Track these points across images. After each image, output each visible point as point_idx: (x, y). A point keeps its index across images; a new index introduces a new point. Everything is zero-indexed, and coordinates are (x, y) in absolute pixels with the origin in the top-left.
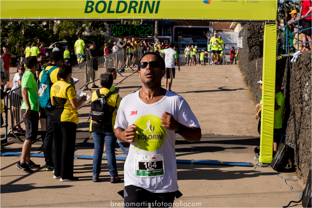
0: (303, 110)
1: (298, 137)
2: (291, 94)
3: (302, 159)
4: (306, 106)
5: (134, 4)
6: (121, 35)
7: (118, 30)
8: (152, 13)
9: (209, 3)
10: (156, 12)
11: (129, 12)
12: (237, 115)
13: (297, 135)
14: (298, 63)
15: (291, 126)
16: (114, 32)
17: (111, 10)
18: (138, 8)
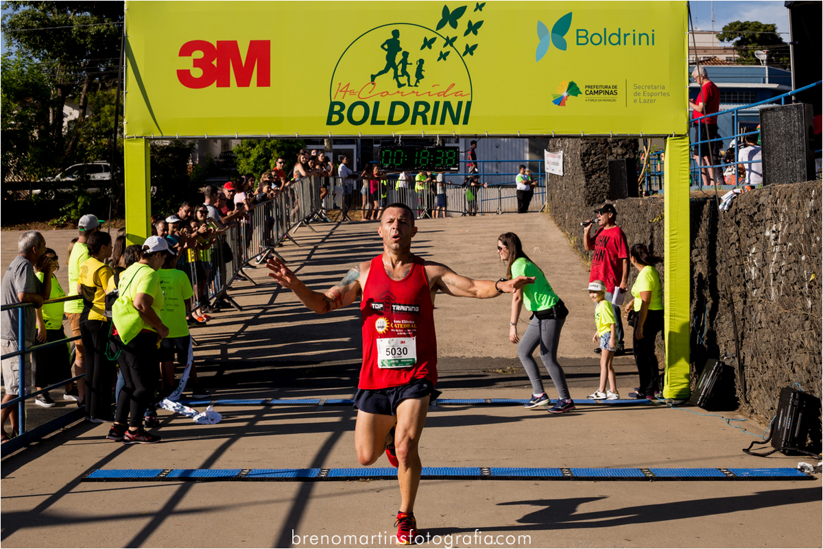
0: (746, 296)
1: (742, 345)
2: (718, 270)
3: (752, 383)
4: (754, 289)
5: (422, 108)
6: (398, 166)
7: (392, 158)
8: (458, 124)
9: (564, 105)
10: (465, 122)
11: (413, 122)
12: (584, 319)
13: (739, 341)
14: (730, 211)
15: (722, 328)
16: (386, 162)
17: (377, 120)
18: (429, 115)
